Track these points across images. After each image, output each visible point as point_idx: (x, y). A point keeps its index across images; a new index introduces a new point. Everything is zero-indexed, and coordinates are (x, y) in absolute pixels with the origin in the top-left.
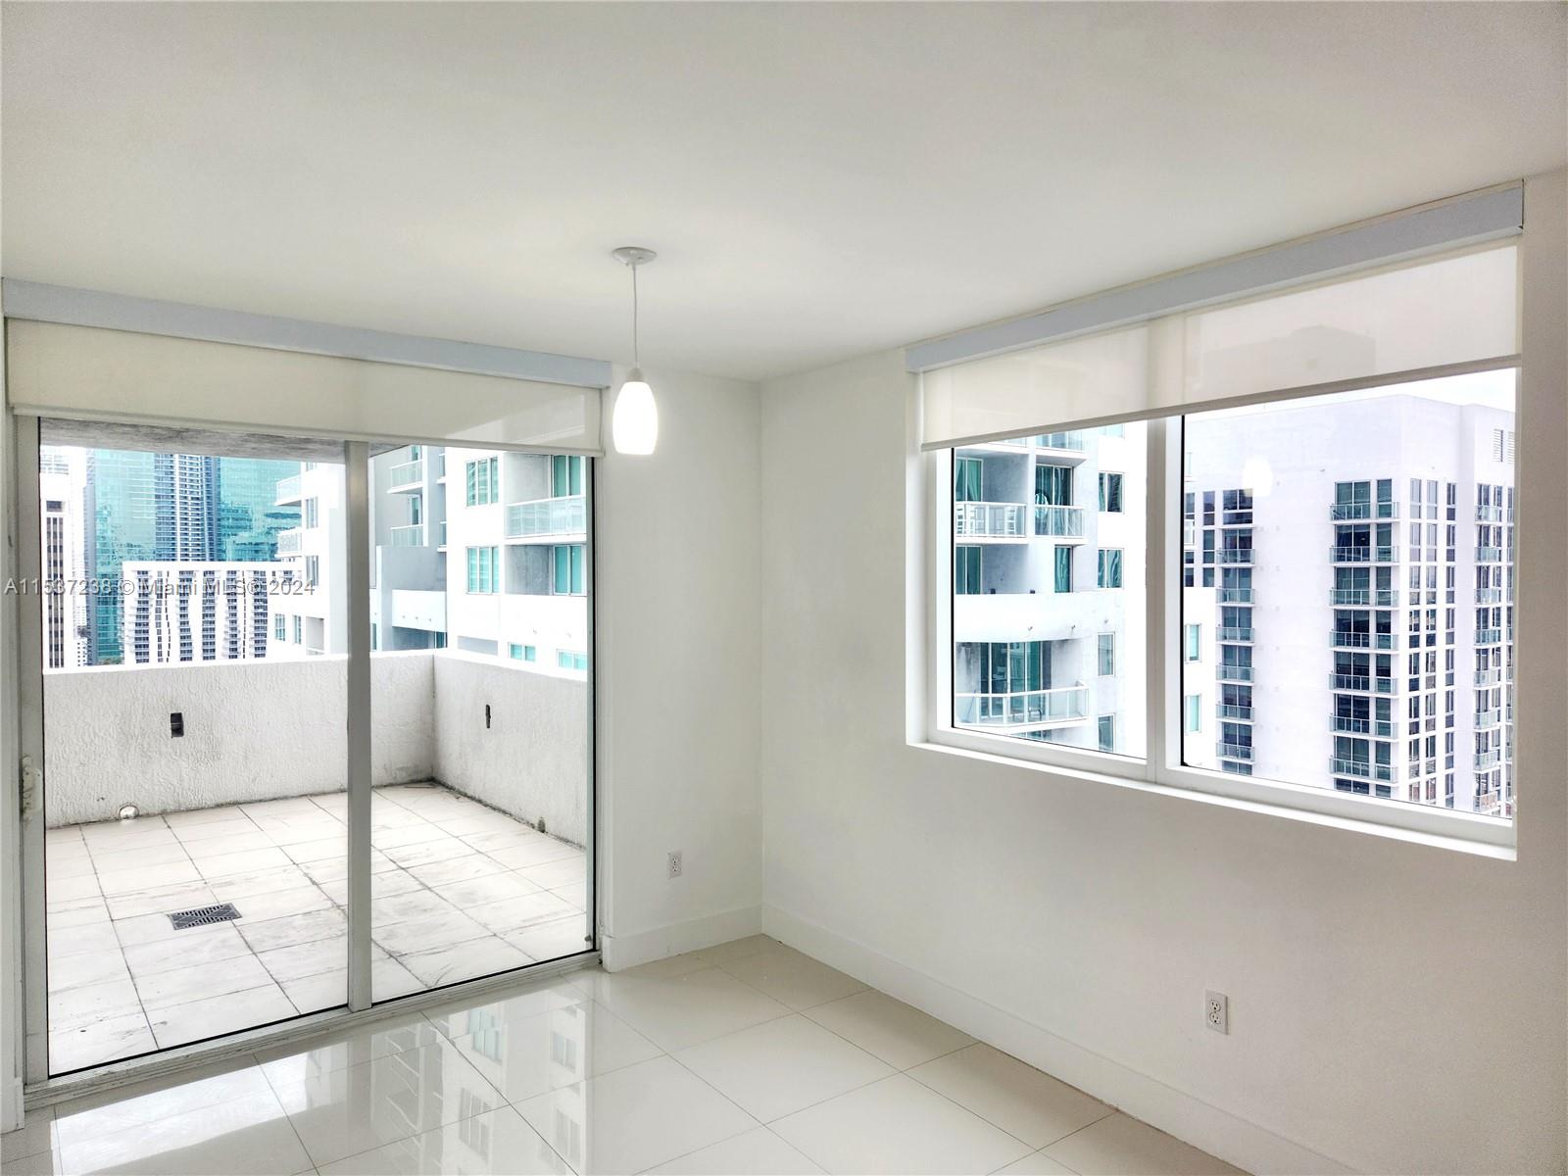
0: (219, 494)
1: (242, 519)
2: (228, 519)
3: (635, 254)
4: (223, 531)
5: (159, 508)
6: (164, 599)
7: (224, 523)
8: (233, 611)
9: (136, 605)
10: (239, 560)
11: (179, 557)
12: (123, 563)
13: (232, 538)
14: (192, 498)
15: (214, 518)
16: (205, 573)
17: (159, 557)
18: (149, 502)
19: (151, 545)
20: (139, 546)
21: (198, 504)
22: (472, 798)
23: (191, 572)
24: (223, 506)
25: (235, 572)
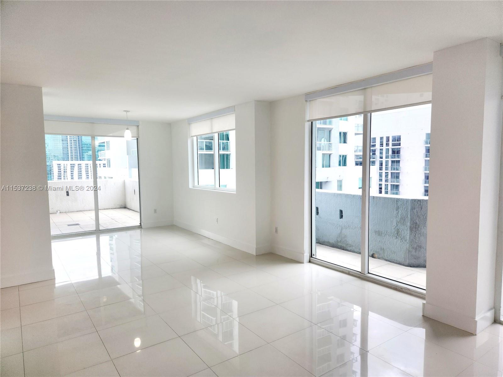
0: (82, 139)
1: (89, 147)
2: (85, 147)
3: (127, 111)
4: (83, 151)
5: (63, 144)
6: (66, 173)
7: (84, 148)
8: (88, 177)
9: (57, 175)
10: (89, 160)
11: (70, 160)
12: (53, 162)
13: (86, 153)
14: (73, 141)
15: (81, 147)
16: (78, 165)
17: (64, 160)
18: (60, 142)
19: (61, 156)
20: (57, 156)
21: (75, 142)
22: (132, 210)
23: (74, 164)
24: (83, 143)
25: (88, 164)
